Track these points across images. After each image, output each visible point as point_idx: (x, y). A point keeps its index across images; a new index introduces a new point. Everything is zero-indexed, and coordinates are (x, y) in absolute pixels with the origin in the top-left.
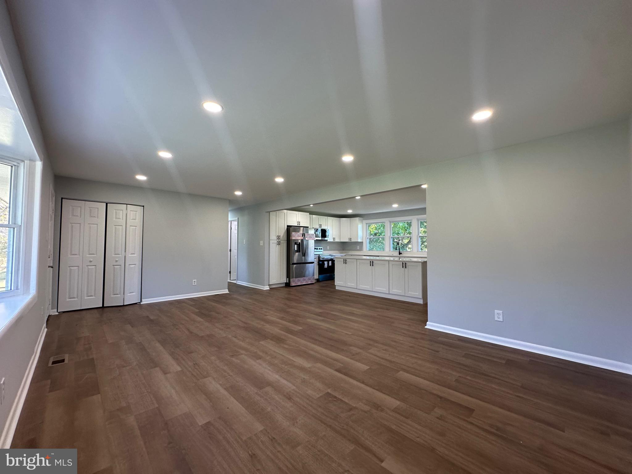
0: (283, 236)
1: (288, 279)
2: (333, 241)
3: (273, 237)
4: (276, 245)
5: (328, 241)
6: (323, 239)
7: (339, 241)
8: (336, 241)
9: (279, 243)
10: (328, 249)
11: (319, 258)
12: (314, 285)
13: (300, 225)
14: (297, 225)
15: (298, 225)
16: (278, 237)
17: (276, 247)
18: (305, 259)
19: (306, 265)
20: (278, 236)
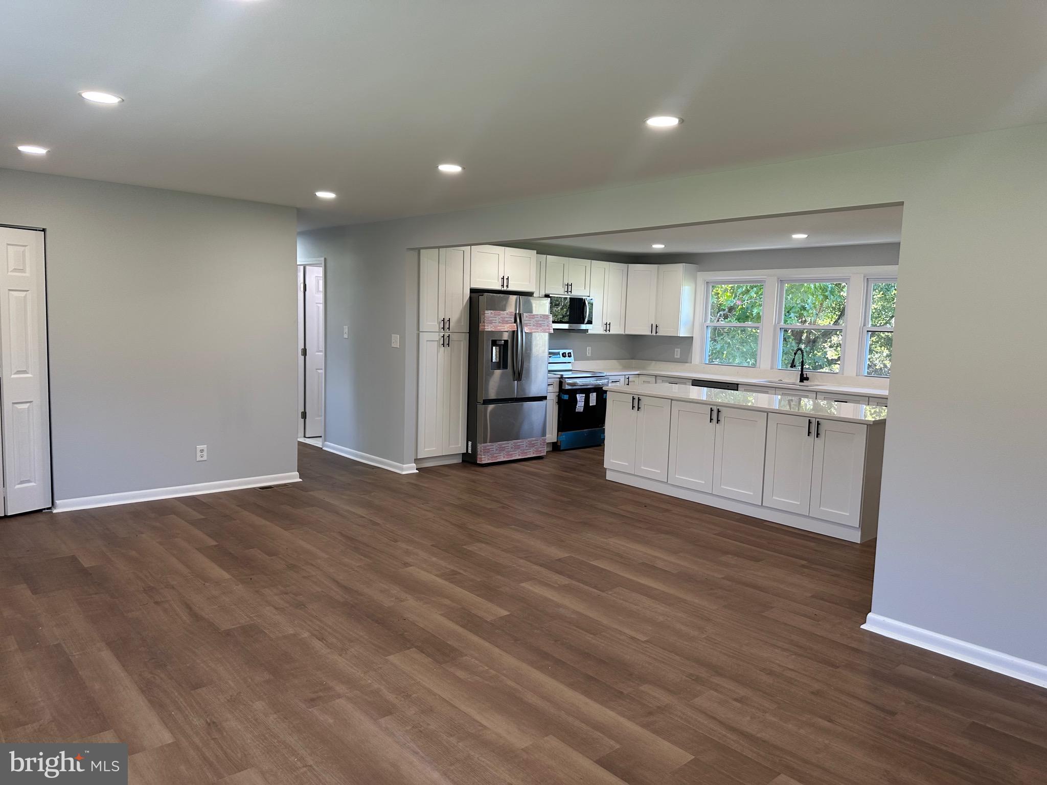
0: (459, 321)
1: (470, 443)
2: (604, 333)
3: (430, 324)
4: (439, 346)
5: (590, 332)
6: (575, 326)
7: (622, 332)
8: (611, 332)
9: (446, 342)
10: (589, 354)
11: (561, 384)
12: (545, 460)
13: (511, 288)
14: (499, 287)
15: (503, 286)
16: (445, 324)
17: (438, 352)
18: (521, 388)
19: (522, 405)
20: (443, 320)
